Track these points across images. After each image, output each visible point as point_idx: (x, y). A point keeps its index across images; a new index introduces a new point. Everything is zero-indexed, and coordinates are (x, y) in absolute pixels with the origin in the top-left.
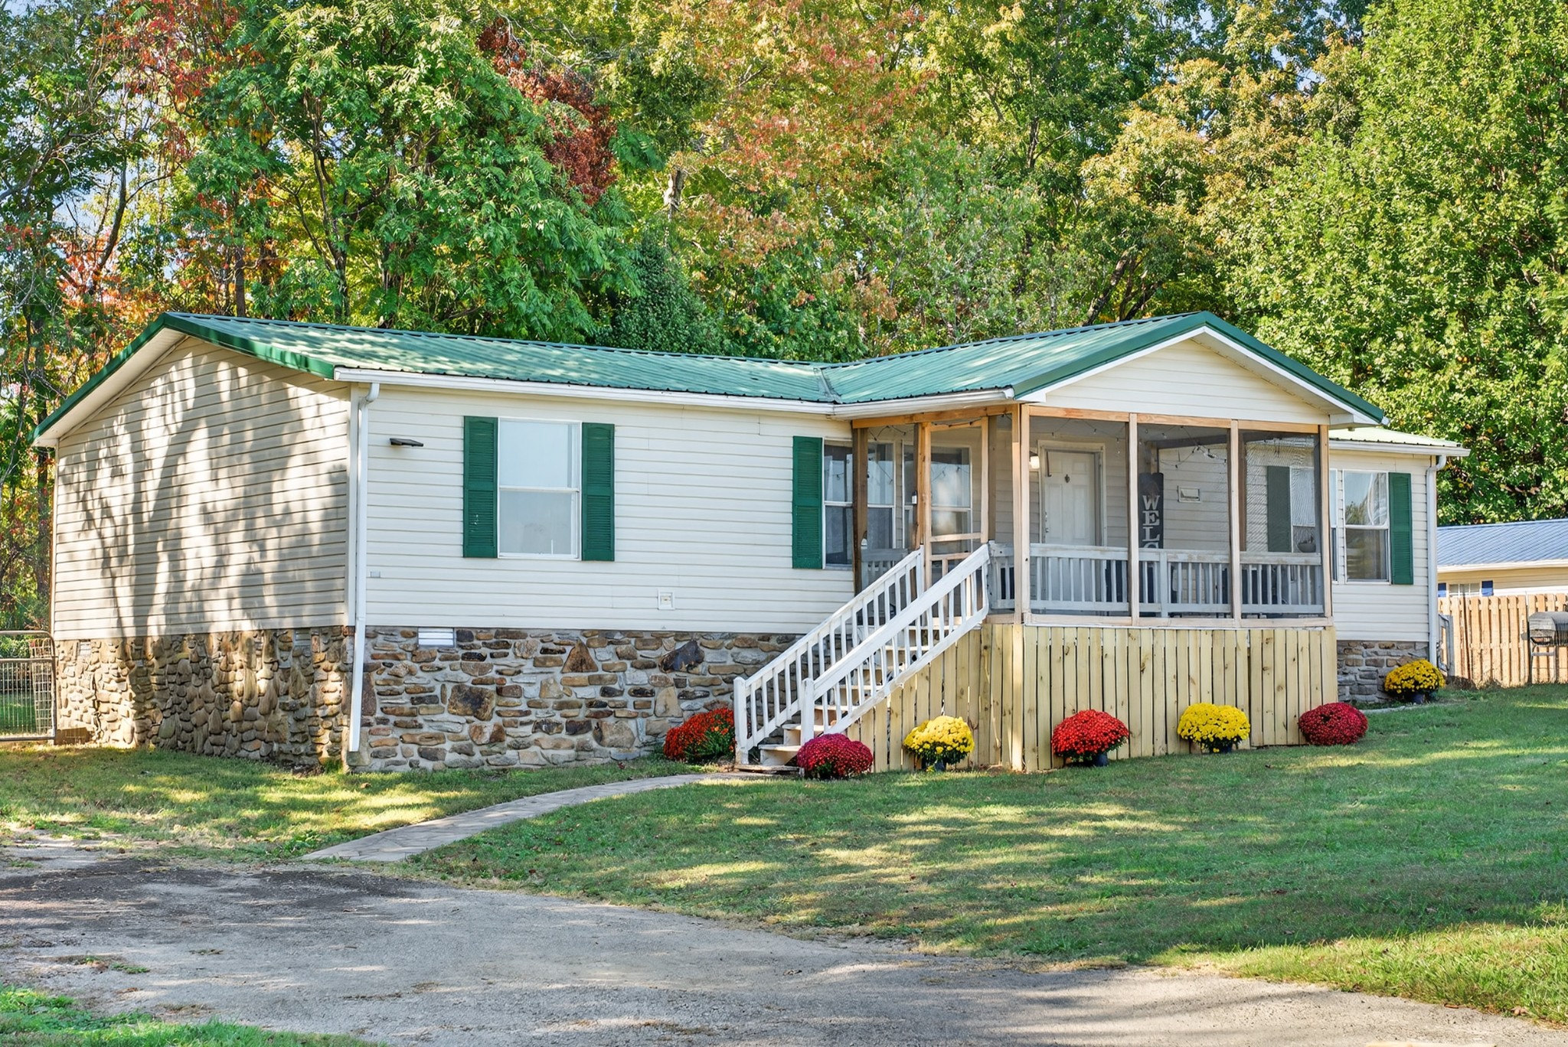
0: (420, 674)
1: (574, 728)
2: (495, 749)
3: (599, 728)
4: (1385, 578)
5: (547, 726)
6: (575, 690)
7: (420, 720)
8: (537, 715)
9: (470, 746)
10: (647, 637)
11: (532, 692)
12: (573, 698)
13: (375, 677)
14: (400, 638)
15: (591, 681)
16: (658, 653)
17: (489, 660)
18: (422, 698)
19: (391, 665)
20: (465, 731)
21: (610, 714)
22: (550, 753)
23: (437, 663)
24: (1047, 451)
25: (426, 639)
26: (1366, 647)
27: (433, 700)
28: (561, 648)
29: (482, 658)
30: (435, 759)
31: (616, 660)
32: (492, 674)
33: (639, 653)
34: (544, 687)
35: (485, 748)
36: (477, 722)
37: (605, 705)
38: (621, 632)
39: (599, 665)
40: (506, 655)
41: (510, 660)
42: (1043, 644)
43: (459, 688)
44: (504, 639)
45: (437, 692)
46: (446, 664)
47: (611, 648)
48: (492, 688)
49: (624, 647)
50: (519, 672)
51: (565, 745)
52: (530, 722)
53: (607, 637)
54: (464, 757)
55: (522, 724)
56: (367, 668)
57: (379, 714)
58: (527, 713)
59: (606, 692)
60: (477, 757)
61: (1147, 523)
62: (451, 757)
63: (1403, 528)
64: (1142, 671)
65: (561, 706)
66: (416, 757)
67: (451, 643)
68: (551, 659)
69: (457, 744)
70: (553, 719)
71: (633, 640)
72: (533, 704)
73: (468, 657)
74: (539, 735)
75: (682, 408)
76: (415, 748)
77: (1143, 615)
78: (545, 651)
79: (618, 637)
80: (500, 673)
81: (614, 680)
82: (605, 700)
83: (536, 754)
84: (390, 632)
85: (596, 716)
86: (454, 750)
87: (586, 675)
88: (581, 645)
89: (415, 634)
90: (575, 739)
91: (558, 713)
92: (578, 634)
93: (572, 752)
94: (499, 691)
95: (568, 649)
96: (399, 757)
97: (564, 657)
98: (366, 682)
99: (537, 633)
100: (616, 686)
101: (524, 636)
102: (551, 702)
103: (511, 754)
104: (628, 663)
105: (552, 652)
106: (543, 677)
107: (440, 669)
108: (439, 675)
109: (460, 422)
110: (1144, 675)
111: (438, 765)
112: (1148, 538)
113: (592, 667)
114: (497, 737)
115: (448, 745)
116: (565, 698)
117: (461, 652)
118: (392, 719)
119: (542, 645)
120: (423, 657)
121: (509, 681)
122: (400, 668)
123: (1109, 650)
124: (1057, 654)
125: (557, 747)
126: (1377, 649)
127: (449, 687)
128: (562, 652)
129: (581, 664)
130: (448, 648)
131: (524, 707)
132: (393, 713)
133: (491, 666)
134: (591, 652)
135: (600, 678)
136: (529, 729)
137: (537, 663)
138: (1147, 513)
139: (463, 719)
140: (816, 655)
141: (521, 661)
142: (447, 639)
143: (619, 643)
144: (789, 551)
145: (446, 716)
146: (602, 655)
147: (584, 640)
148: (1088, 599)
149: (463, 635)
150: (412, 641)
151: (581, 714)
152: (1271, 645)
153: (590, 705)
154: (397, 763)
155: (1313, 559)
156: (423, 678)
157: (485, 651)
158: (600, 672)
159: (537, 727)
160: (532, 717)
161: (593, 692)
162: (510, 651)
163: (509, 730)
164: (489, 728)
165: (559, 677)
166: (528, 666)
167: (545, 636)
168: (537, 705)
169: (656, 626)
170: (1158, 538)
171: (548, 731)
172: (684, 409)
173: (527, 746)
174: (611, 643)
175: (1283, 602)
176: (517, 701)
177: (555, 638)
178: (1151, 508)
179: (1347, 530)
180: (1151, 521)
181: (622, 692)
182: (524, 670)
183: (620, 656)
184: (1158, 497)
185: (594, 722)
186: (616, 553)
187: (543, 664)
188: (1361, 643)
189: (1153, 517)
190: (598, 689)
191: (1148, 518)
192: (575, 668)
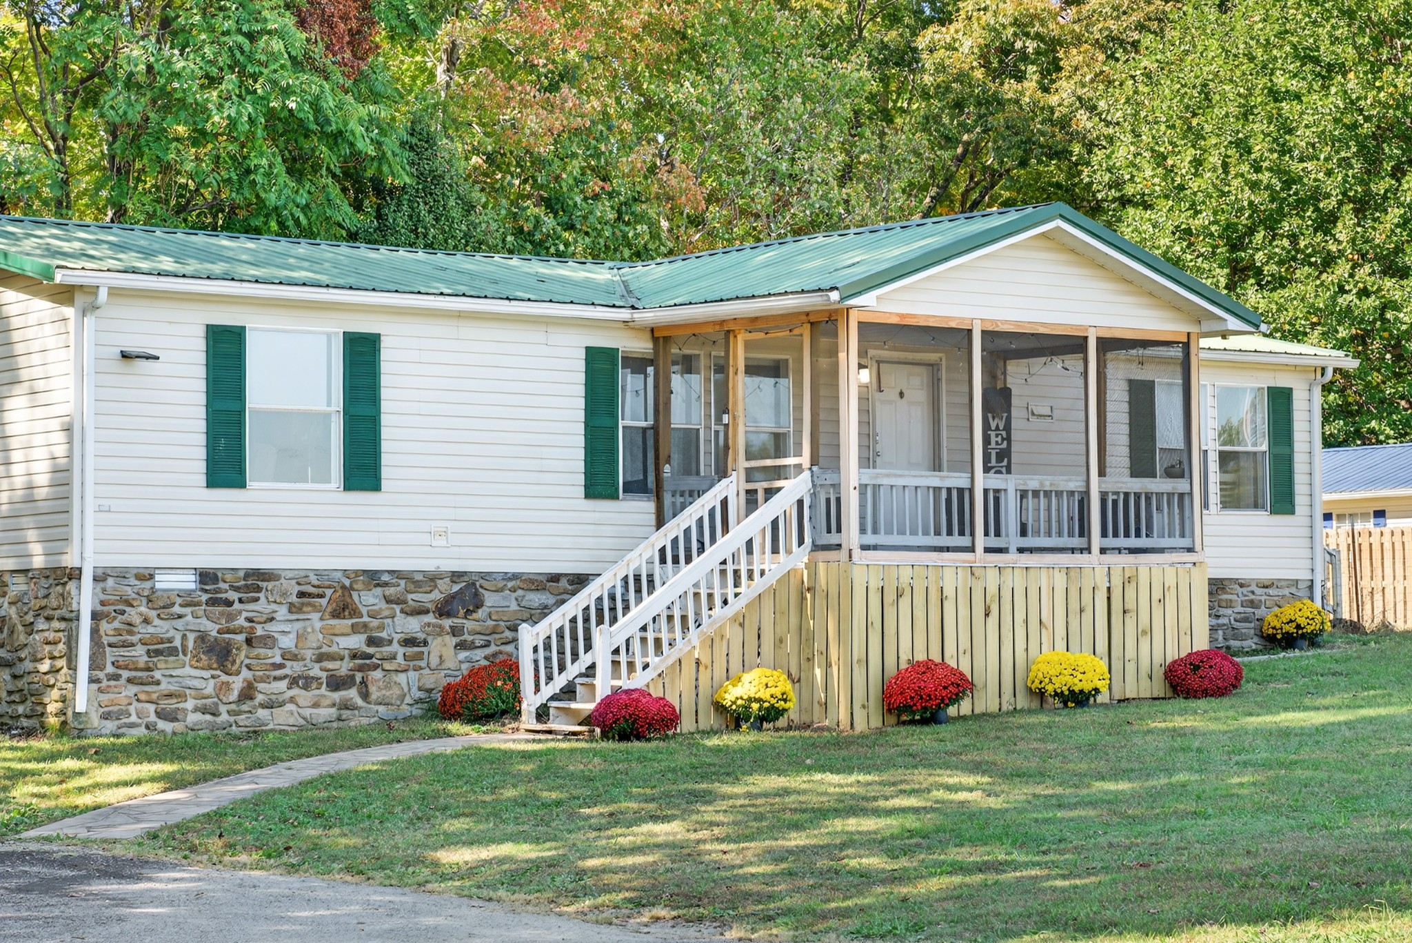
0: (157, 622)
1: (336, 683)
2: (245, 708)
3: (364, 683)
5: (305, 682)
6: (337, 639)
7: (157, 675)
8: (292, 668)
9: (216, 704)
10: (419, 577)
11: (287, 642)
12: (334, 649)
13: (104, 626)
14: (133, 581)
15: (355, 629)
16: (432, 596)
17: (237, 606)
18: (161, 650)
19: (123, 613)
20: (210, 688)
21: (376, 667)
22: (307, 712)
23: (177, 609)
24: (878, 362)
25: (164, 582)
27: (173, 652)
28: (320, 591)
29: (229, 603)
30: (174, 719)
31: (383, 605)
32: (241, 621)
33: (410, 596)
34: (301, 637)
35: (233, 707)
36: (224, 678)
37: (370, 657)
38: (390, 572)
39: (364, 611)
40: (257, 600)
41: (262, 606)
42: (875, 584)
43: (202, 637)
44: (255, 581)
45: (177, 643)
46: (188, 610)
47: (379, 590)
48: (241, 638)
49: (392, 590)
50: (272, 619)
51: (328, 702)
52: (285, 677)
53: (373, 578)
54: (208, 717)
55: (275, 679)
56: (96, 616)
57: (110, 669)
58: (281, 666)
59: (371, 642)
60: (224, 717)
61: (993, 445)
62: (193, 718)
63: (1282, 450)
64: (987, 615)
65: (320, 658)
66: (153, 718)
67: (192, 586)
68: (309, 604)
69: (200, 703)
70: (312, 673)
71: (402, 582)
72: (289, 656)
73: (213, 602)
74: (295, 691)
76: (152, 708)
78: (301, 595)
79: (385, 578)
80: (250, 620)
81: (381, 628)
82: (371, 650)
83: (292, 713)
84: (121, 574)
85: (361, 669)
86: (196, 710)
87: (349, 622)
88: (343, 587)
89: (151, 577)
90: (337, 696)
91: (317, 666)
92: (339, 575)
93: (333, 710)
94: (249, 642)
95: (329, 592)
96: (134, 718)
97: (324, 601)
98: (95, 632)
99: (290, 575)
100: (384, 635)
101: (278, 577)
102: (309, 654)
103: (262, 713)
104: (397, 608)
105: (310, 595)
106: (299, 625)
107: (180, 617)
108: (179, 624)
109: (201, 332)
110: (989, 620)
111: (178, 727)
112: (993, 463)
113: (355, 613)
114: (247, 694)
115: (190, 704)
116: (325, 649)
117: (205, 597)
118: (125, 674)
119: (297, 588)
120: (162, 604)
121: (259, 631)
122: (133, 615)
123: (949, 592)
124: (890, 597)
125: (316, 705)
126: (1253, 588)
127: (191, 637)
128: (321, 596)
129: (344, 609)
130: (190, 593)
131: (278, 660)
132: (126, 668)
133: (240, 612)
134: (355, 595)
135: (365, 625)
136: (283, 685)
137: (292, 608)
138: (993, 434)
139: (207, 674)
140: (612, 598)
141: (274, 607)
142: (188, 582)
143: (386, 584)
144: (581, 479)
145: (188, 670)
146: (369, 599)
147: (347, 583)
148: (926, 533)
149: (207, 577)
150: (148, 585)
151: (343, 667)
152: (1133, 584)
153: (354, 656)
154: (132, 725)
156: (161, 627)
157: (233, 596)
158: (366, 619)
159: (294, 682)
160: (287, 672)
161: (356, 642)
162: (262, 595)
163: (261, 686)
164: (237, 683)
165: (318, 625)
166: (282, 613)
167: (301, 578)
168: (295, 658)
169: (429, 566)
170: (1005, 463)
171: (306, 687)
172: (460, 315)
173: (281, 705)
174: (378, 585)
175: (1147, 536)
176: (270, 653)
177: (313, 579)
178: (997, 428)
179: (1220, 452)
180: (997, 443)
181: (390, 642)
182: (278, 616)
183: (388, 601)
184: (1005, 415)
185: (358, 677)
186: (383, 482)
187: (300, 610)
188: (1235, 581)
189: (999, 439)
190: (363, 637)
191: (993, 439)
192: (336, 615)
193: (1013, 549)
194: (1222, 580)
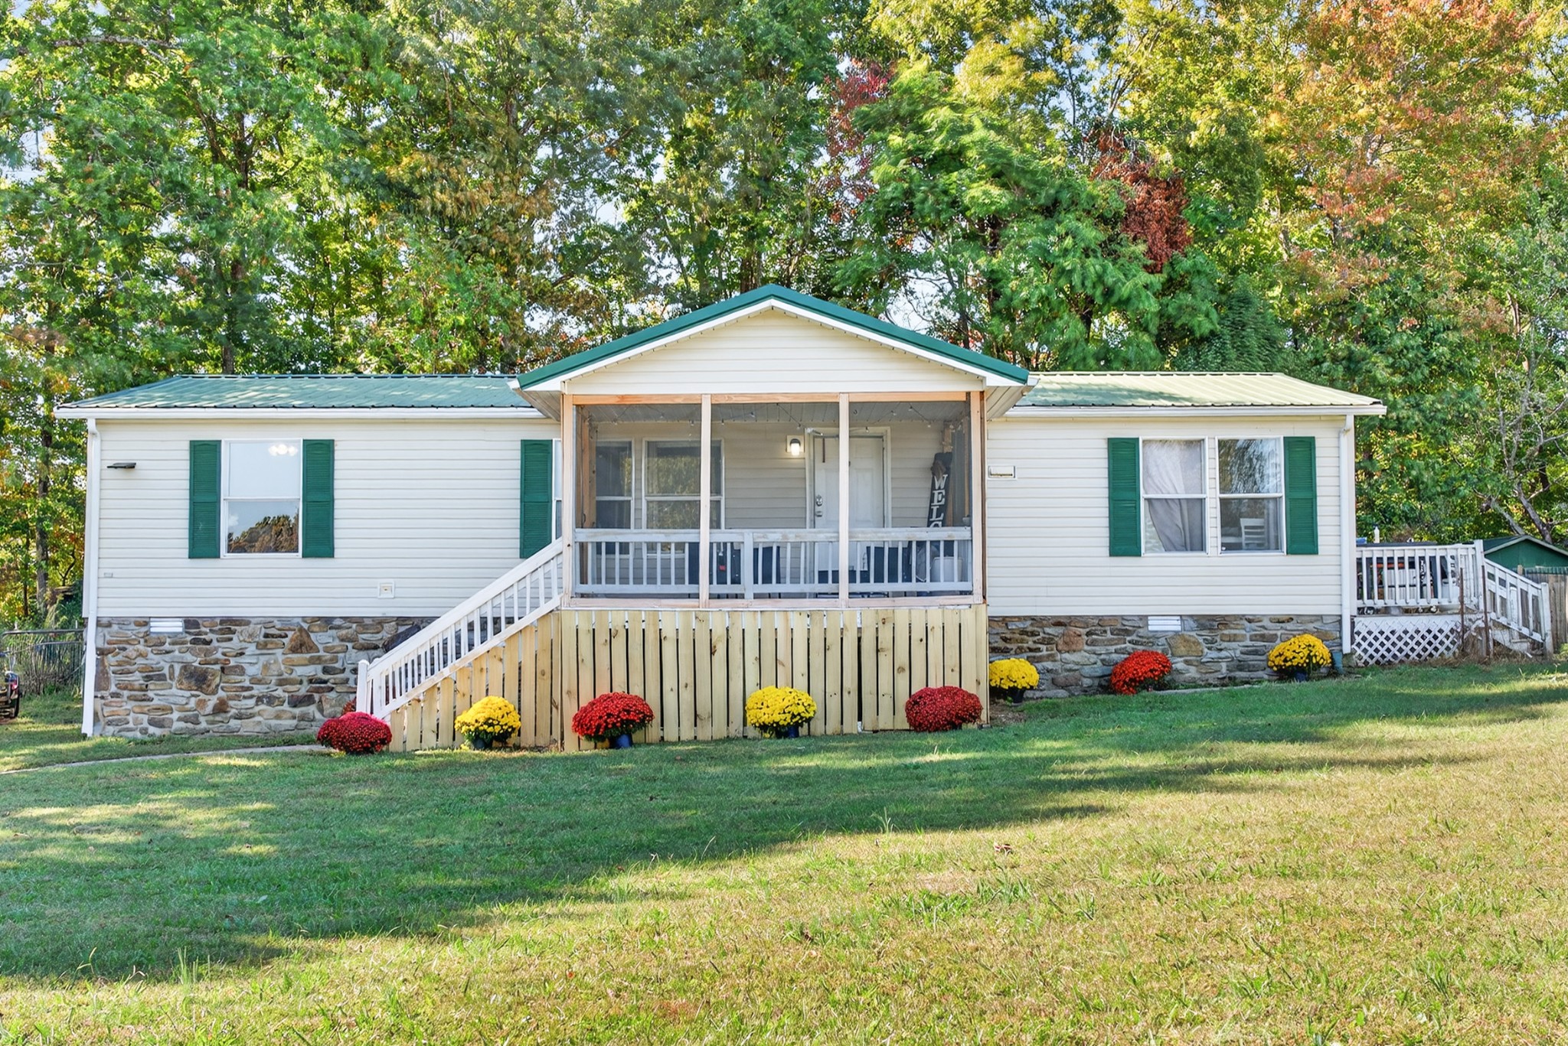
0: (151, 656)
1: (296, 702)
2: (218, 718)
3: (321, 701)
4: (1278, 548)
5: (271, 700)
6: (295, 668)
7: (150, 694)
8: (259, 689)
9: (197, 716)
10: (367, 622)
11: (251, 671)
12: (294, 676)
13: (111, 659)
14: (133, 626)
15: (312, 661)
16: (379, 636)
17: (215, 644)
18: (153, 676)
19: (124, 649)
20: (193, 702)
21: (332, 689)
22: (273, 722)
23: (167, 647)
25: (157, 627)
26: (1250, 621)
27: (162, 678)
28: (282, 633)
29: (209, 643)
30: (162, 726)
31: (337, 642)
32: (219, 655)
33: (360, 636)
34: (266, 667)
35: (211, 718)
36: (203, 696)
37: (325, 682)
38: (342, 618)
39: (320, 647)
40: (231, 639)
41: (236, 643)
43: (185, 667)
44: (228, 625)
45: (166, 671)
46: (176, 647)
47: (333, 632)
48: (217, 667)
49: (344, 632)
50: (242, 654)
51: (287, 715)
52: (252, 697)
53: (327, 622)
54: (190, 725)
55: (245, 698)
56: (101, 652)
57: (113, 689)
58: (249, 689)
59: (325, 671)
60: (204, 725)
62: (178, 725)
63: (1302, 494)
65: (281, 683)
66: (145, 724)
67: (180, 630)
68: (274, 643)
69: (182, 714)
70: (275, 694)
71: (354, 626)
72: (256, 681)
73: (195, 642)
74: (262, 707)
76: (145, 718)
78: (266, 636)
79: (337, 622)
80: (224, 654)
81: (335, 660)
82: (326, 677)
83: (259, 723)
84: (122, 622)
85: (317, 690)
86: (179, 719)
87: (308, 656)
88: (301, 629)
89: (146, 624)
90: (297, 711)
91: (280, 689)
92: (299, 620)
93: (295, 722)
94: (223, 669)
95: (290, 634)
96: (131, 725)
97: (285, 640)
98: (100, 663)
99: (258, 620)
100: (338, 665)
101: (248, 623)
102: (273, 680)
103: (234, 723)
104: (350, 645)
105: (273, 636)
106: (263, 659)
107: (167, 652)
108: (167, 657)
109: (186, 446)
111: (165, 732)
112: (934, 518)
113: (312, 648)
114: (221, 708)
115: (175, 715)
116: (286, 676)
117: (189, 638)
118: (126, 693)
119: (264, 631)
120: (157, 643)
121: (232, 663)
122: (131, 651)
124: (602, 637)
125: (278, 717)
126: (1266, 623)
127: (177, 668)
128: (284, 637)
129: (302, 645)
130: (176, 634)
131: (247, 684)
132: (125, 688)
133: (216, 649)
134: (312, 635)
135: (319, 658)
136: (252, 702)
137: (258, 646)
139: (188, 694)
141: (244, 645)
142: (177, 627)
143: (339, 628)
145: (174, 690)
146: (323, 639)
147: (305, 626)
149: (191, 623)
150: (144, 629)
151: (303, 690)
152: (889, 626)
153: (311, 681)
154: (129, 730)
155: (957, 534)
156: (154, 659)
157: (211, 636)
158: (322, 653)
159: (259, 700)
160: (254, 692)
161: (314, 671)
162: (235, 637)
163: (231, 703)
164: (213, 701)
165: (281, 658)
166: (251, 649)
167: (267, 623)
168: (259, 682)
169: (377, 613)
170: (941, 518)
171: (270, 703)
172: (404, 422)
173: (251, 716)
174: (331, 628)
175: (918, 581)
176: (239, 678)
177: (278, 625)
178: (939, 489)
179: (1222, 500)
180: (938, 501)
181: (343, 671)
182: (247, 652)
183: (342, 640)
184: (945, 476)
185: (317, 697)
186: (336, 551)
187: (265, 646)
188: (1242, 617)
189: (940, 497)
190: (319, 668)
191: (936, 497)
192: (294, 650)
193: (749, 595)
194: (1224, 617)
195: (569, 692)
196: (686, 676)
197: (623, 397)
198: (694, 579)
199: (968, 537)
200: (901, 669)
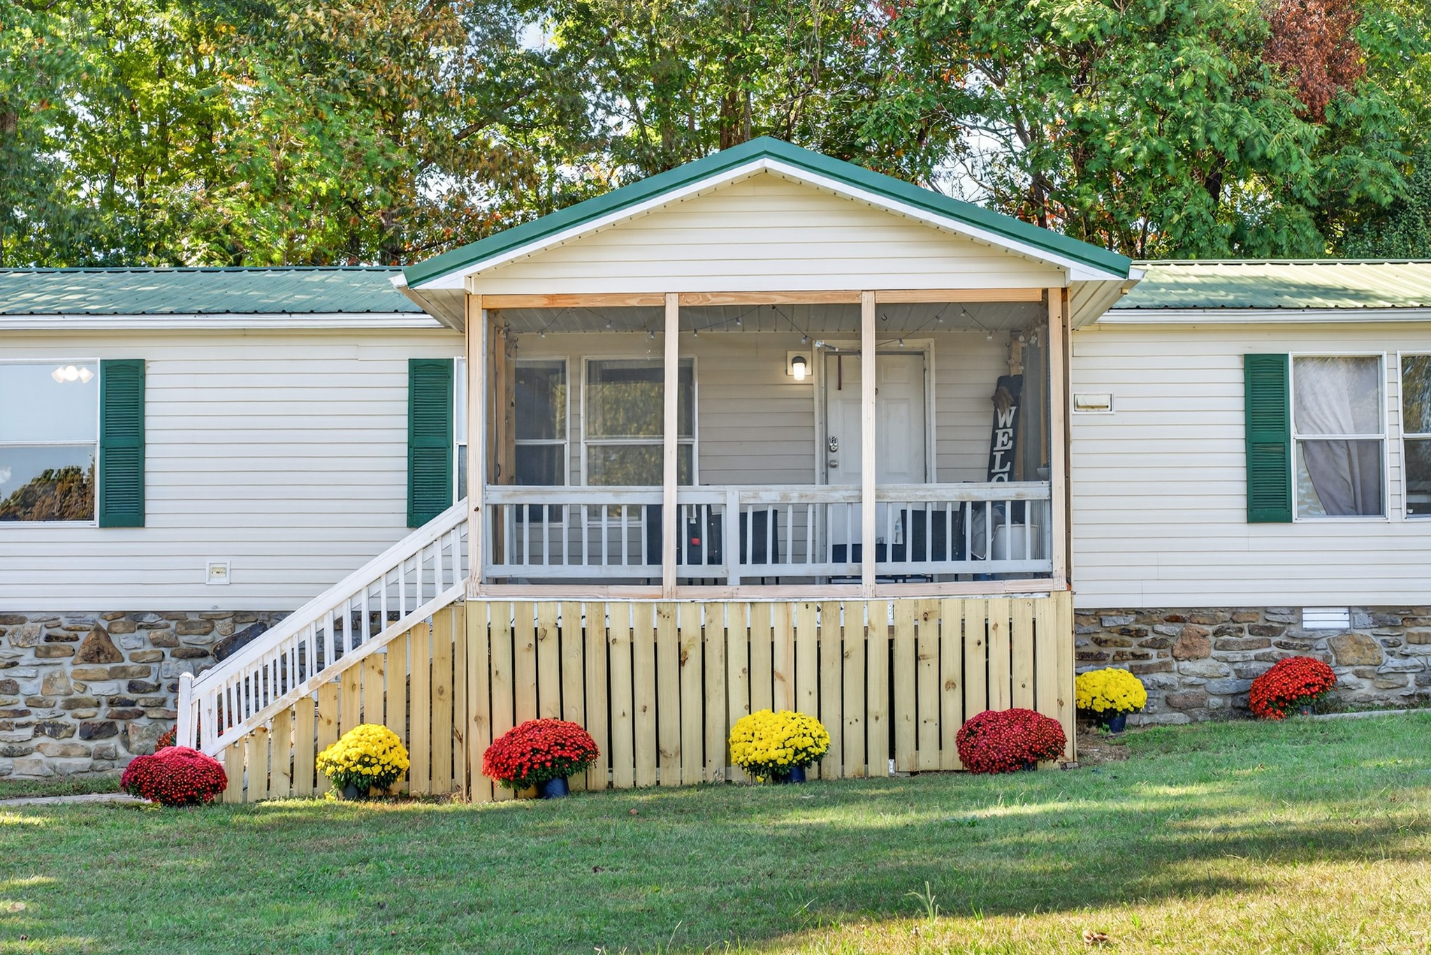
1: (91, 732)
3: (126, 731)
5: (55, 730)
6: (90, 685)
8: (38, 715)
10: (191, 618)
11: (28, 688)
12: (88, 695)
15: (114, 674)
16: (209, 638)
21: (140, 714)
22: (59, 762)
24: (838, 354)
28: (72, 634)
31: (149, 648)
33: (182, 639)
34: (49, 682)
37: (133, 704)
38: (159, 613)
39: (126, 655)
41: (6, 649)
42: (501, 627)
47: (143, 633)
49: (159, 633)
50: (14, 664)
51: (79, 751)
52: (29, 724)
53: (134, 619)
55: (19, 726)
58: (23, 713)
59: (132, 687)
61: (999, 447)
64: (681, 663)
65: (71, 705)
68: (56, 648)
70: (61, 721)
71: (173, 624)
72: (35, 703)
74: (42, 740)
75: (245, 333)
77: (681, 582)
78: (49, 638)
79: (148, 619)
81: (146, 672)
82: (133, 697)
83: (38, 762)
85: (121, 716)
87: (108, 667)
88: (98, 630)
90: (92, 745)
91: (69, 713)
92: (96, 616)
93: (89, 761)
95: (83, 636)
97: (76, 645)
99: (37, 617)
100: (151, 680)
101: (22, 620)
102: (60, 701)
103: (4, 762)
104: (167, 652)
105: (57, 638)
106: (44, 671)
110: (687, 669)
112: (997, 469)
113: (114, 656)
116: (76, 695)
119: (45, 632)
121: (2, 677)
123: (620, 634)
124: (524, 639)
125: (65, 754)
128: (76, 639)
129: (99, 652)
131: (22, 706)
134: (114, 638)
135: (124, 669)
136: (29, 732)
137: (38, 652)
138: (1000, 432)
141: (18, 651)
143: (150, 627)
146: (125, 642)
147: (104, 625)
151: (102, 715)
152: (933, 623)
153: (111, 703)
155: (1030, 491)
158: (127, 663)
159: (39, 729)
160: (32, 718)
161: (116, 688)
162: (5, 640)
165: (69, 670)
166: (28, 656)
167: (51, 620)
168: (38, 704)
169: (205, 605)
170: (1007, 468)
171: (53, 735)
173: (24, 754)
174: (140, 627)
175: (974, 558)
176: (10, 698)
177: (65, 623)
178: (1005, 427)
179: (1407, 442)
180: (1003, 445)
181: (158, 687)
182: (22, 662)
183: (156, 643)
184: (1013, 409)
185: (120, 725)
186: (147, 518)
187: (48, 653)
189: (1005, 439)
190: (124, 684)
191: (1000, 439)
192: (89, 659)
194: (1410, 608)
195: (477, 719)
196: (645, 695)
197: (552, 297)
198: (655, 557)
199: (1045, 496)
200: (951, 685)
